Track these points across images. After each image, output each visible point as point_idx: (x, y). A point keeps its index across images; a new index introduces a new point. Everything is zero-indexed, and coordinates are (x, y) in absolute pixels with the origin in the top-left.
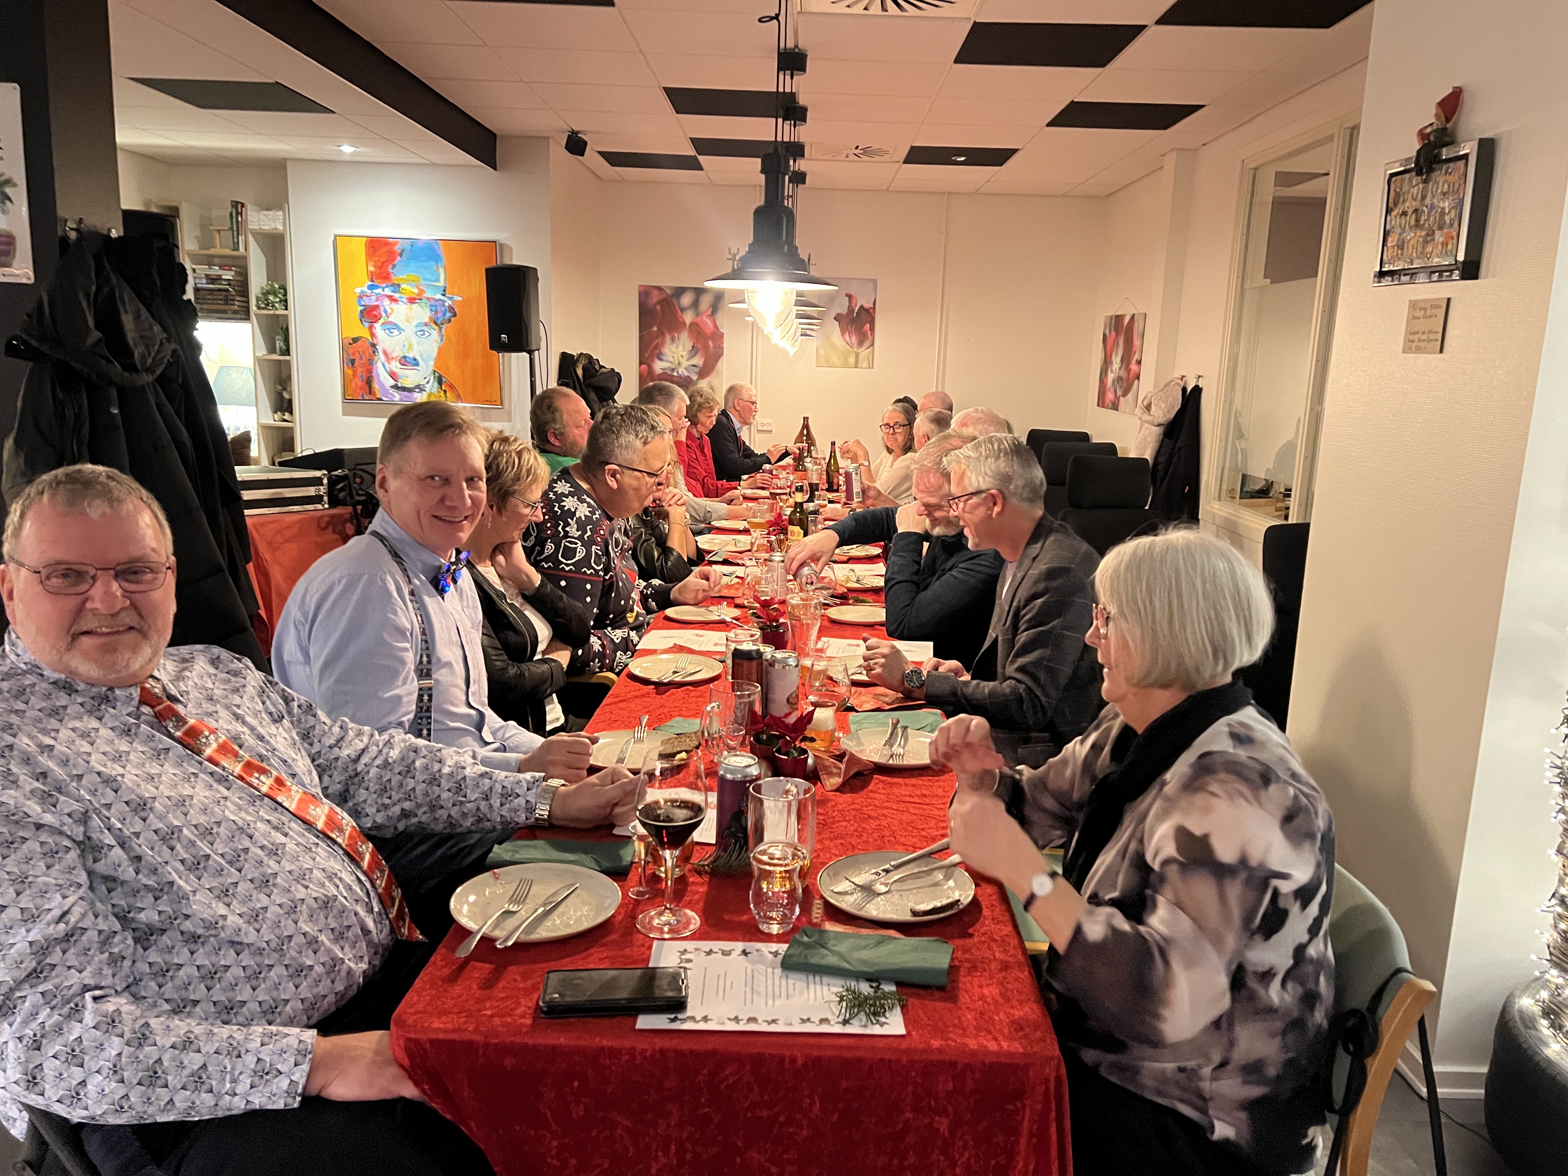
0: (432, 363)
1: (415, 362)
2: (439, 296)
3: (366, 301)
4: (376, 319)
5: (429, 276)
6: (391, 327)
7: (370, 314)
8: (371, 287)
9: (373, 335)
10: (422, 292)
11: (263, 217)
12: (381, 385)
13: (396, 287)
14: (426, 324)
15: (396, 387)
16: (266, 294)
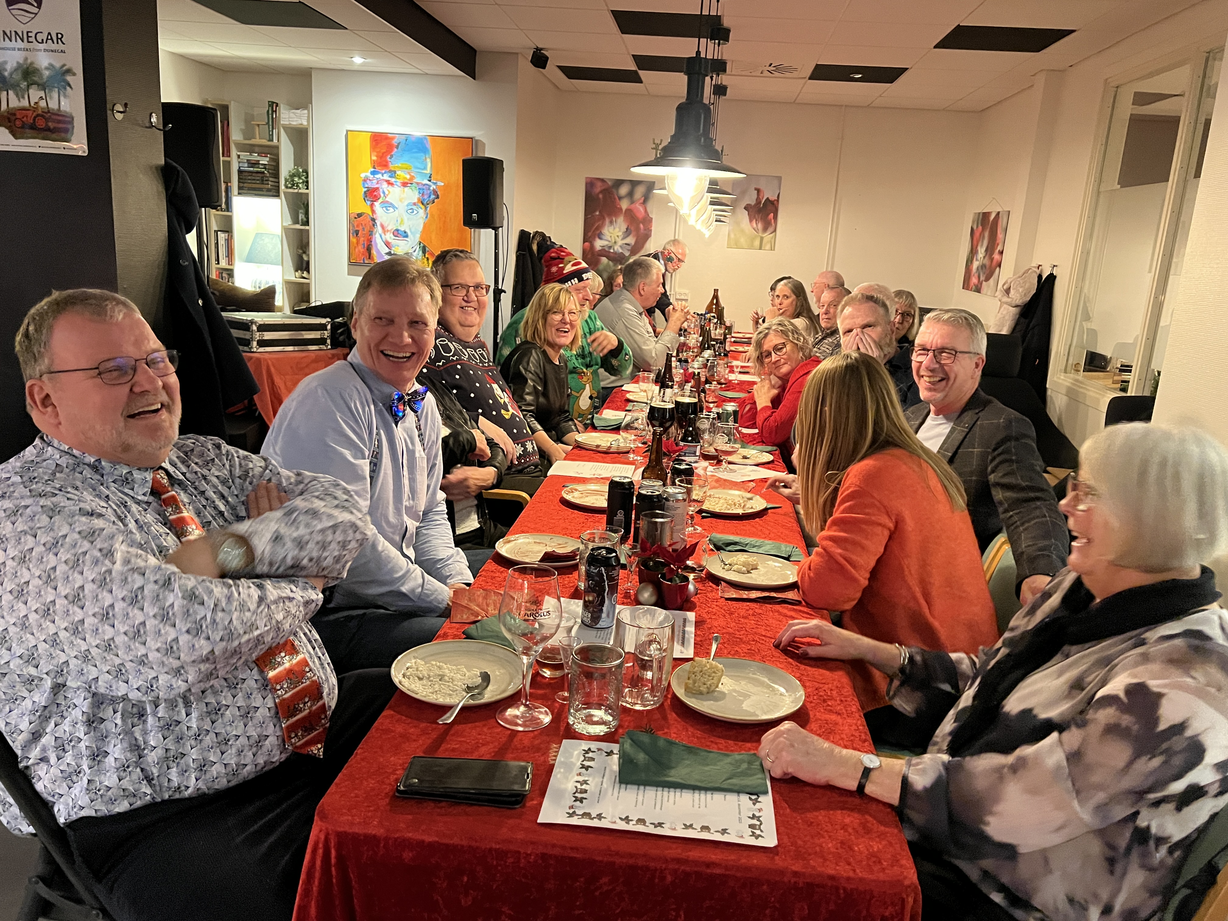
0: (418, 236)
1: (405, 235)
2: (426, 182)
3: (369, 184)
4: (376, 198)
5: (419, 165)
6: (387, 205)
7: (372, 195)
8: (373, 173)
9: (373, 212)
10: (412, 178)
11: (292, 115)
12: (378, 252)
13: (393, 173)
14: (414, 204)
16: (293, 176)
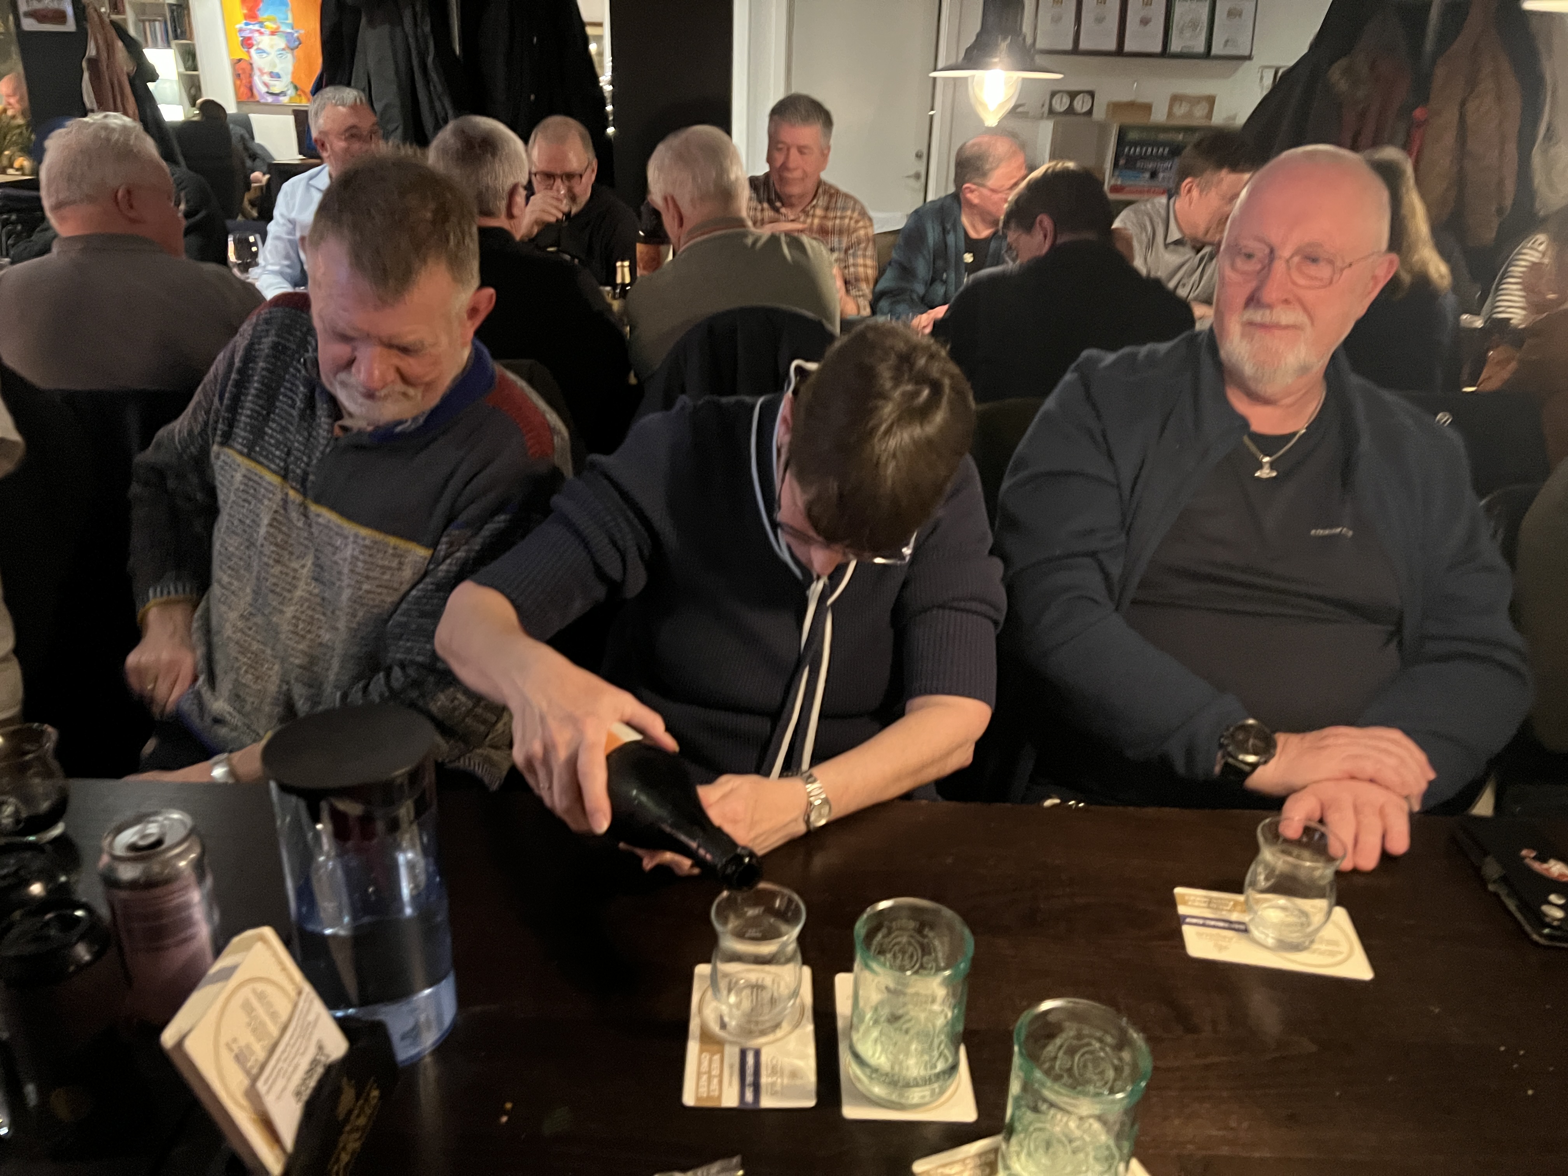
0: (289, 75)
1: (279, 75)
3: (244, 34)
5: (284, 18)
8: (246, 24)
9: (250, 57)
10: (278, 28)
12: (257, 91)
14: (283, 49)
15: (268, 93)
